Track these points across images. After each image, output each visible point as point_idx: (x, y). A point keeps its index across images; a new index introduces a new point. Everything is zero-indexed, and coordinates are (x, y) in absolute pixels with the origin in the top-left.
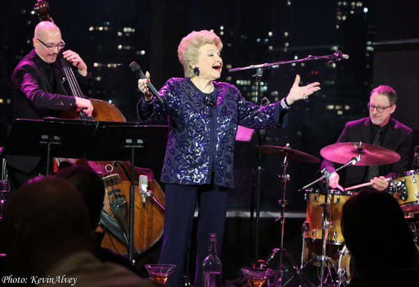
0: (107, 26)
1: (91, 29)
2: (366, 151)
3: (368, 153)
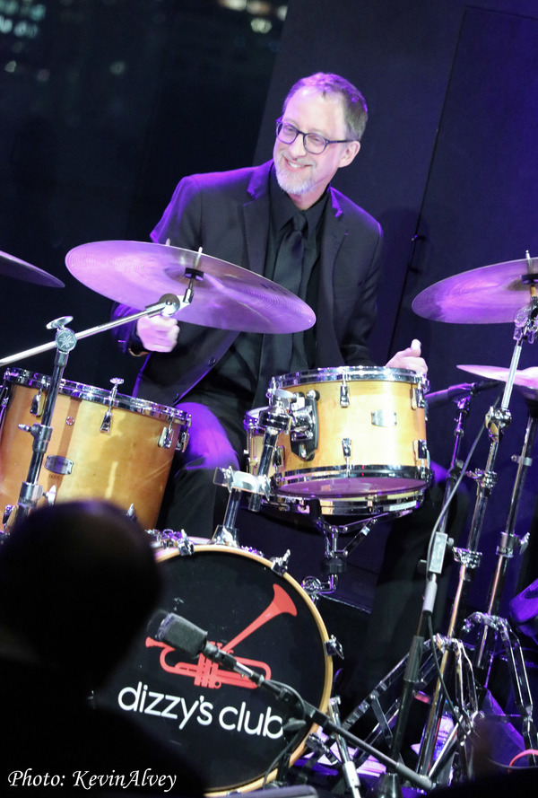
2: (213, 280)
3: (219, 286)
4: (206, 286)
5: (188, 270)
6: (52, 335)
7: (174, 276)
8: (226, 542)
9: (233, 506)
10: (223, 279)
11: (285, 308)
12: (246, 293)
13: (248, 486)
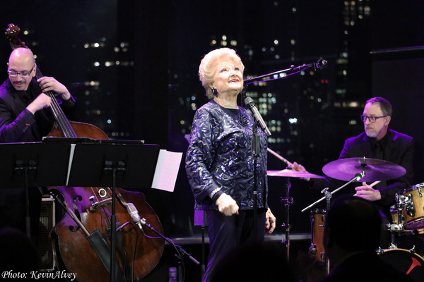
0: (103, 42)
1: (86, 46)
2: (370, 166)
3: (373, 167)
4: (369, 168)
5: (362, 165)
6: (323, 195)
7: (357, 167)
8: (394, 247)
9: (393, 236)
10: (373, 165)
11: (395, 170)
12: (382, 167)
13: (396, 228)
